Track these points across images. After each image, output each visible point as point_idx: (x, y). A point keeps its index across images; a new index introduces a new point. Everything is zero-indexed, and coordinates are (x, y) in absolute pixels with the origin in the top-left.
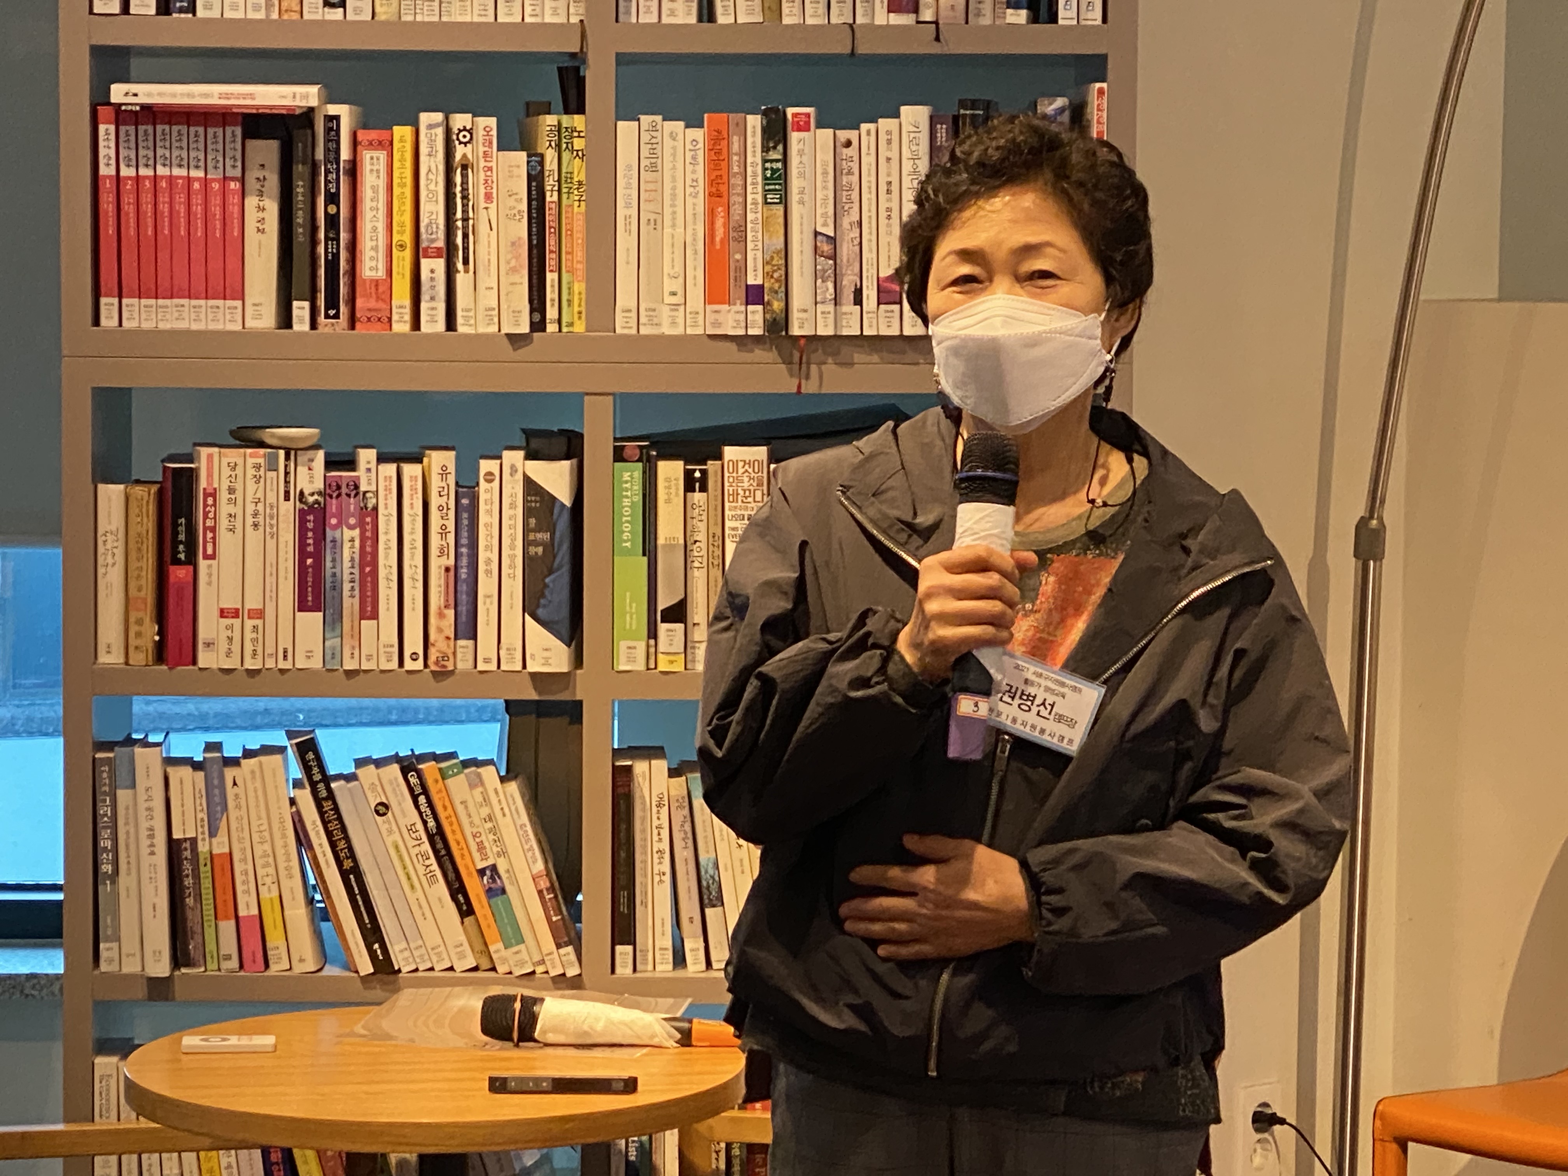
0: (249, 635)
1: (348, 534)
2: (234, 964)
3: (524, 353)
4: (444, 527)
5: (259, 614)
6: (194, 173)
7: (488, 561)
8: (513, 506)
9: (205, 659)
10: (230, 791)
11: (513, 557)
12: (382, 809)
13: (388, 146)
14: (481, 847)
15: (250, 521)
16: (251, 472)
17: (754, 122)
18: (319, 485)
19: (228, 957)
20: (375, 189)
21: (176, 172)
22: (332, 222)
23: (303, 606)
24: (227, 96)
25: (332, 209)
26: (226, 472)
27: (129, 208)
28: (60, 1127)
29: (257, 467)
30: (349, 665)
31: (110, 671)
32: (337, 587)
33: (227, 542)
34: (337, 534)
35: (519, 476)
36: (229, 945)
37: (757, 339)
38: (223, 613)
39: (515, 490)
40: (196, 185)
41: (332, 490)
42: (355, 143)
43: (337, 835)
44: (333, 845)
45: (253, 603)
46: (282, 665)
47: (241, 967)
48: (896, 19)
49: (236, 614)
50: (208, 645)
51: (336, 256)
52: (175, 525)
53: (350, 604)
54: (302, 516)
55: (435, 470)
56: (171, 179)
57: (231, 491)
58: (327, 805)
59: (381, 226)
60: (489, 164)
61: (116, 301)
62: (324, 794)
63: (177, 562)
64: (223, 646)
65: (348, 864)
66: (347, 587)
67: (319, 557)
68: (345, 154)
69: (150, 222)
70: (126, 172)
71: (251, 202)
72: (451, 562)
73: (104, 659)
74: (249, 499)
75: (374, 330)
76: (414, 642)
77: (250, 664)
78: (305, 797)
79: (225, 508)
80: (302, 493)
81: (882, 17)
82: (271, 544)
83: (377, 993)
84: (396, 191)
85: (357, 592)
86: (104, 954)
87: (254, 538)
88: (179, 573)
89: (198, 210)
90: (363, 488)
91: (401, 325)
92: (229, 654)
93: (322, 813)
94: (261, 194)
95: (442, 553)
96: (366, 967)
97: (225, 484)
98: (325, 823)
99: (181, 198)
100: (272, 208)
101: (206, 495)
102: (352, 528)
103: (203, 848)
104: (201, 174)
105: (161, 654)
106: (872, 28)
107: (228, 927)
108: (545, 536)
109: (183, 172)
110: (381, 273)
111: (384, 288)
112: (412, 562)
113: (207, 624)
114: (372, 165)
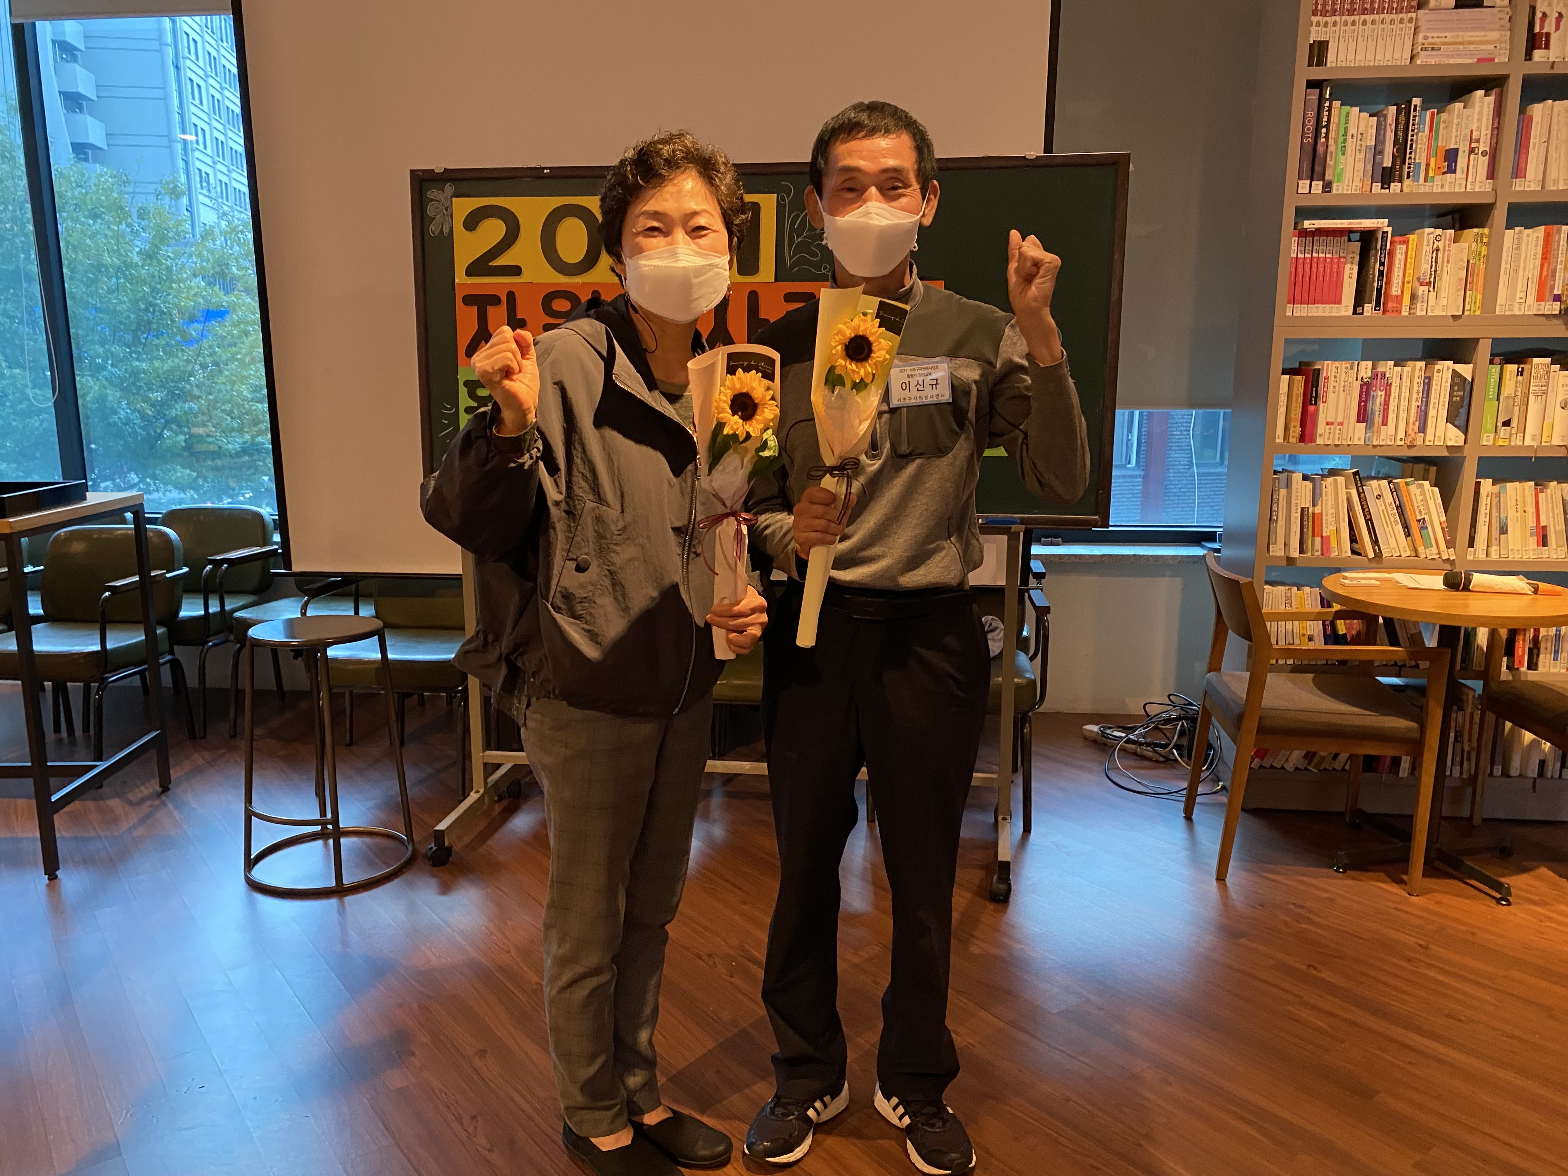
0: (1338, 431)
1: (1379, 393)
2: (1319, 553)
3: (1458, 322)
4: (1418, 391)
5: (1341, 424)
6: (1328, 255)
7: (1434, 403)
8: (1446, 382)
9: (1319, 441)
10: (1324, 490)
11: (1444, 402)
12: (1379, 497)
13: (1406, 242)
14: (1420, 512)
15: (1342, 389)
16: (1344, 370)
18: (1369, 375)
19: (1317, 551)
20: (1400, 260)
21: (1321, 255)
22: (1381, 273)
23: (1359, 421)
24: (1351, 224)
25: (1381, 268)
26: (1334, 370)
27: (1300, 270)
29: (1347, 368)
30: (1375, 443)
31: (1279, 445)
32: (1373, 413)
33: (1331, 397)
34: (1375, 394)
35: (1450, 371)
36: (1318, 546)
37: (1555, 316)
38: (1328, 424)
39: (1448, 375)
40: (1328, 260)
41: (1374, 376)
42: (1393, 242)
43: (1365, 506)
44: (1363, 510)
45: (1340, 420)
46: (1349, 443)
47: (1322, 554)
49: (1332, 424)
50: (1320, 435)
51: (1381, 287)
52: (1312, 390)
53: (1378, 419)
54: (1362, 386)
55: (1418, 368)
56: (1318, 258)
57: (1335, 377)
58: (1362, 495)
59: (1401, 275)
60: (1450, 249)
61: (1293, 305)
62: (1361, 491)
63: (1311, 404)
64: (1327, 435)
65: (1368, 517)
66: (1377, 413)
67: (1366, 402)
68: (1389, 246)
69: (1308, 275)
70: (1300, 256)
71: (1348, 266)
72: (1419, 404)
73: (1277, 441)
74: (1343, 379)
75: (1395, 315)
76: (1401, 434)
77: (1337, 443)
78: (1354, 492)
79: (1332, 383)
80: (1362, 378)
82: (1349, 398)
83: (1374, 565)
84: (1409, 260)
85: (1381, 416)
86: (1271, 549)
87: (1342, 395)
88: (1311, 408)
89: (1328, 270)
90: (1387, 376)
91: (1405, 313)
92: (1329, 439)
93: (1360, 499)
94: (1352, 263)
95: (1417, 400)
96: (1371, 555)
97: (1334, 374)
98: (1361, 503)
99: (1321, 266)
100: (1355, 269)
101: (1325, 379)
102: (1381, 391)
103: (1310, 511)
104: (1330, 256)
105: (1302, 439)
107: (1318, 540)
108: (1460, 394)
109: (1323, 255)
110: (1399, 293)
111: (1400, 299)
112: (1404, 404)
113: (1321, 428)
114: (1400, 250)
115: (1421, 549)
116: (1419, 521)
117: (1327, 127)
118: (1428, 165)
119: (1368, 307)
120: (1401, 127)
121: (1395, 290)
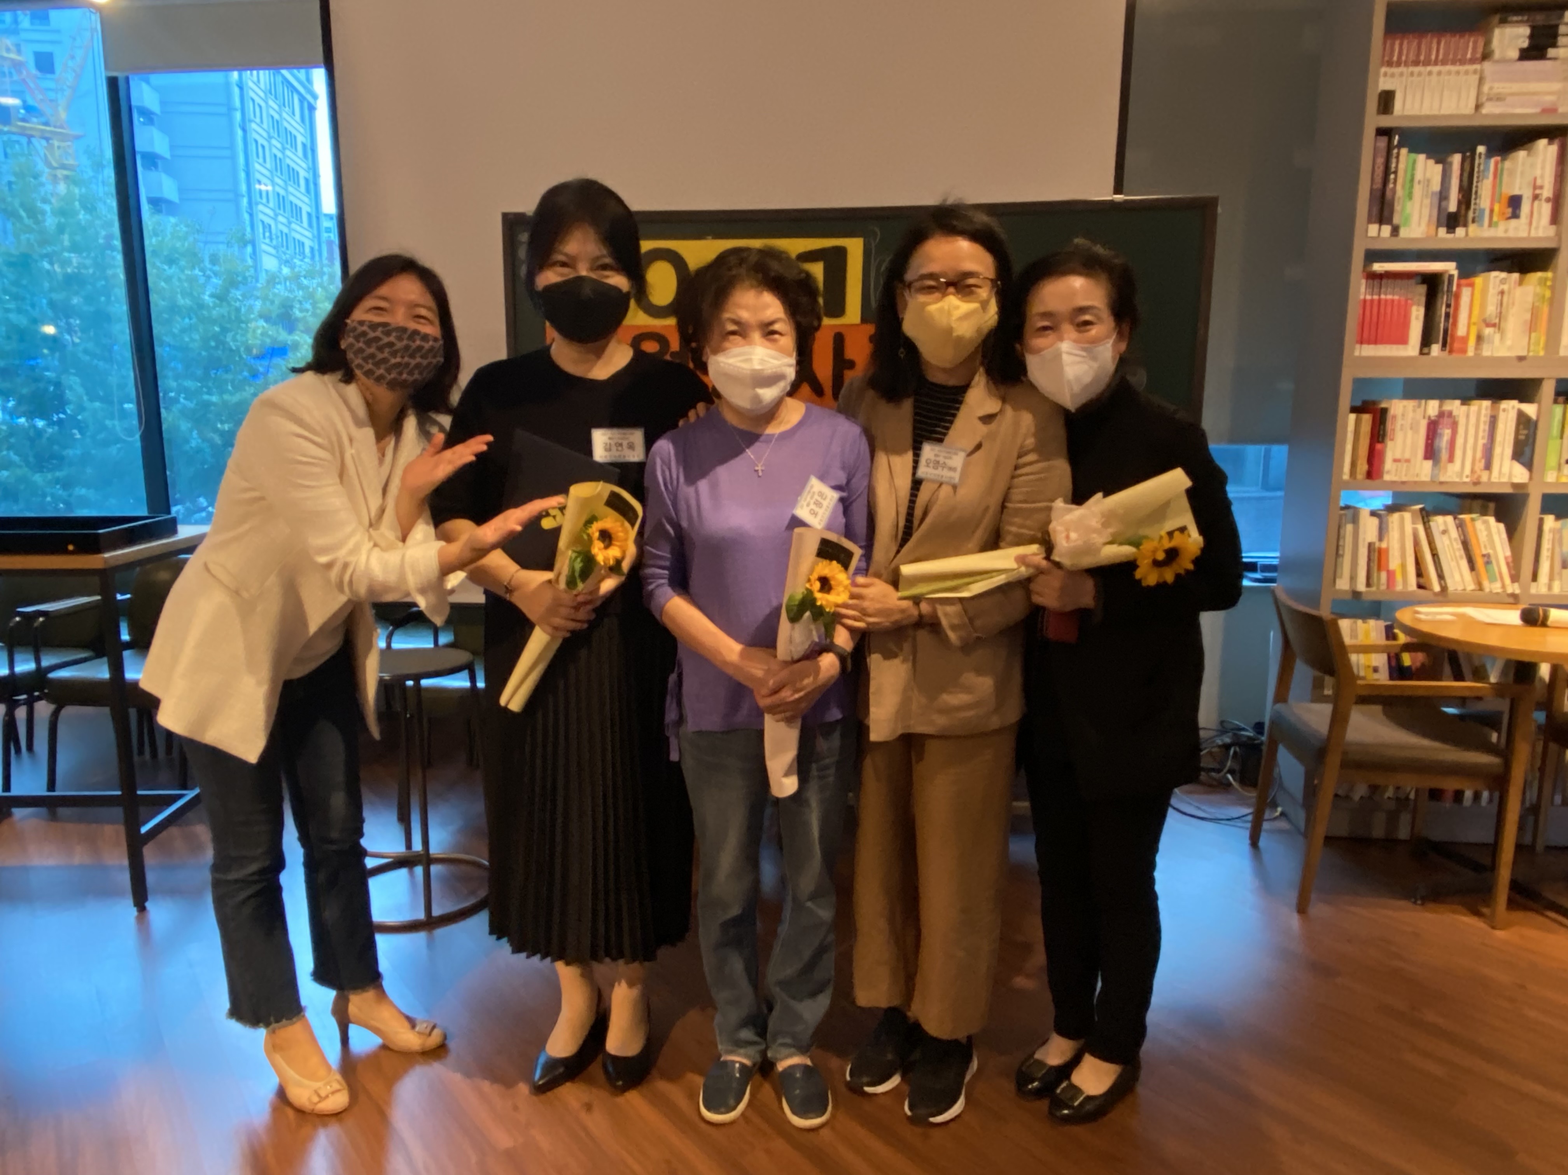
0: (1405, 469)
1: (1446, 431)
2: (1385, 587)
3: (1523, 363)
4: (1484, 429)
5: (1408, 461)
6: (1395, 298)
7: (1500, 441)
8: (1512, 421)
9: (1387, 477)
10: (1390, 526)
11: (1509, 440)
13: (1472, 285)
14: (1485, 547)
15: (1409, 426)
16: (1412, 408)
18: (1436, 413)
19: (1384, 584)
20: (1466, 302)
21: (1388, 297)
22: (1447, 315)
23: (1426, 457)
25: (1448, 310)
26: (1401, 409)
27: (1368, 311)
29: (1414, 407)
30: (1441, 480)
32: (1440, 451)
34: (1442, 432)
35: (1516, 410)
38: (1395, 461)
39: (1512, 416)
40: (1396, 302)
41: (1441, 415)
42: (1459, 286)
43: (1431, 542)
44: (1429, 545)
46: (1416, 480)
49: (1399, 461)
50: (1388, 472)
51: (1448, 328)
52: (1379, 429)
53: (1444, 456)
54: (1429, 424)
55: (1483, 407)
56: (1386, 300)
57: (1402, 415)
58: (1429, 530)
59: (1467, 316)
61: (1359, 346)
62: (1427, 526)
63: (1378, 442)
64: (1394, 472)
65: (1434, 553)
66: (1444, 450)
67: (1433, 439)
68: (1455, 288)
69: (1376, 316)
70: (1369, 297)
71: (1415, 308)
72: (1485, 442)
73: (1345, 477)
74: (1410, 418)
75: (1461, 355)
76: (1467, 471)
77: (1404, 479)
79: (1399, 421)
80: (1429, 417)
82: (1416, 435)
83: (1440, 598)
84: (1475, 302)
85: (1448, 453)
86: (1337, 583)
87: (1409, 432)
88: (1379, 446)
89: (1395, 311)
90: (1454, 414)
91: (1471, 354)
92: (1395, 475)
93: (1426, 534)
94: (1418, 305)
95: (1483, 438)
96: (1437, 588)
97: (1401, 413)
98: (1427, 538)
99: (1389, 307)
100: (1422, 311)
101: (1392, 417)
102: (1448, 429)
103: (1377, 545)
104: (1398, 297)
105: (1370, 475)
108: (1525, 432)
109: (1391, 297)
110: (1465, 334)
112: (1471, 441)
113: (1388, 465)
115: (1486, 584)
116: (1484, 556)
117: (1396, 173)
118: (1492, 211)
119: (1436, 349)
120: (1466, 175)
121: (1461, 331)
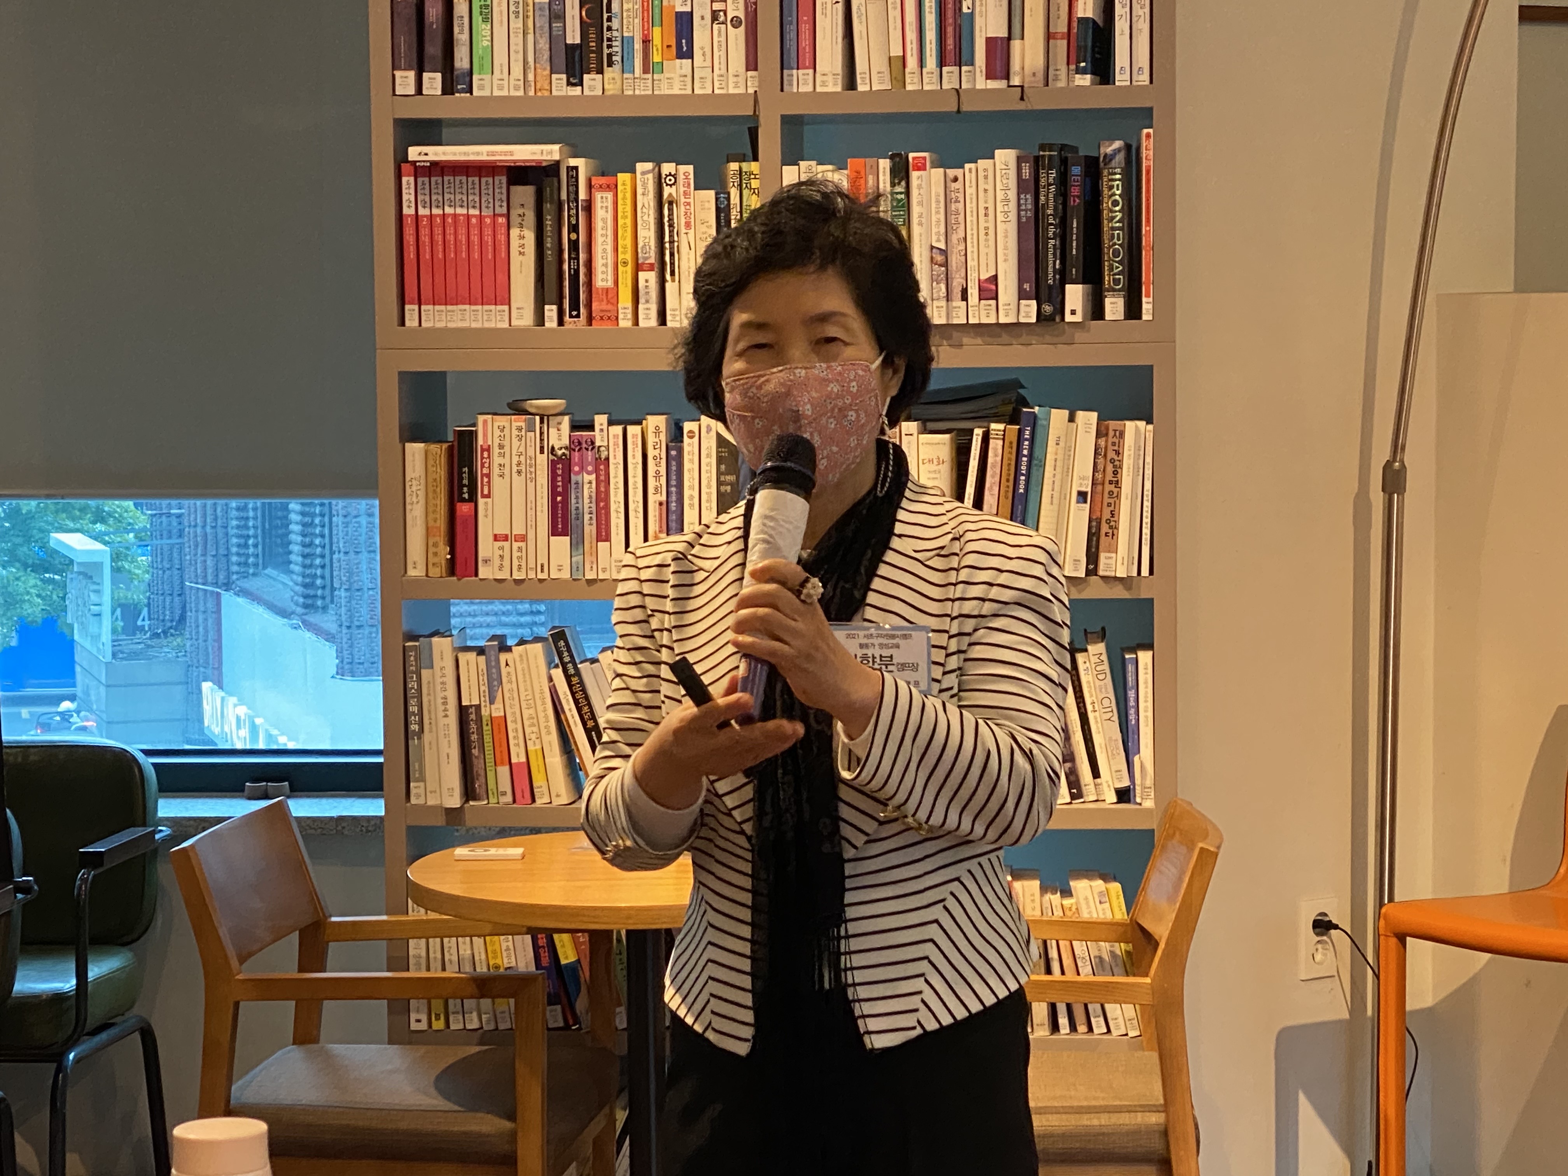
0: (516, 554)
1: (587, 478)
2: (509, 798)
4: (657, 472)
5: (523, 538)
6: (472, 212)
7: (691, 497)
8: (709, 456)
9: (483, 572)
10: (504, 671)
11: (709, 494)
13: (613, 188)
15: (515, 469)
16: (515, 432)
17: (885, 164)
18: (566, 441)
19: (504, 794)
20: (604, 220)
21: (459, 211)
22: (574, 245)
23: (555, 531)
24: (493, 154)
25: (573, 236)
26: (497, 433)
27: (425, 239)
28: (384, 918)
29: (520, 429)
30: (590, 575)
31: (416, 581)
32: (580, 517)
33: (499, 485)
34: (579, 478)
35: (713, 434)
36: (505, 784)
38: (496, 538)
39: (710, 444)
40: (474, 220)
41: (575, 445)
42: (590, 186)
43: (583, 702)
44: (579, 710)
45: (518, 530)
46: (540, 576)
47: (514, 801)
48: (992, 84)
49: (506, 538)
50: (486, 561)
51: (577, 271)
52: (461, 473)
53: (590, 530)
54: (553, 465)
55: (651, 430)
56: (455, 216)
57: (501, 447)
58: (575, 680)
59: (609, 248)
60: (688, 200)
61: (416, 307)
62: (572, 671)
63: (463, 500)
64: (497, 562)
65: (590, 724)
66: (587, 517)
67: (565, 494)
68: (582, 195)
69: (440, 248)
70: (422, 211)
71: (515, 232)
72: (664, 498)
73: (412, 572)
74: (514, 452)
75: (606, 326)
77: (517, 576)
78: (558, 674)
79: (497, 460)
80: (553, 448)
81: (982, 83)
82: (531, 486)
84: (621, 222)
85: (594, 522)
86: (413, 791)
87: (518, 481)
88: (464, 509)
89: (475, 239)
90: (598, 444)
91: (625, 322)
92: (501, 567)
93: (570, 686)
94: (521, 226)
95: (657, 490)
97: (497, 441)
98: (573, 694)
99: (462, 231)
100: (530, 236)
101: (483, 450)
102: (589, 473)
103: (485, 712)
104: (477, 212)
105: (452, 568)
106: (974, 91)
107: (504, 771)
108: (731, 478)
109: (464, 211)
110: (610, 284)
111: (612, 294)
112: (636, 496)
113: (486, 547)
114: (602, 203)
118: (646, 41)
121: (602, 279)
